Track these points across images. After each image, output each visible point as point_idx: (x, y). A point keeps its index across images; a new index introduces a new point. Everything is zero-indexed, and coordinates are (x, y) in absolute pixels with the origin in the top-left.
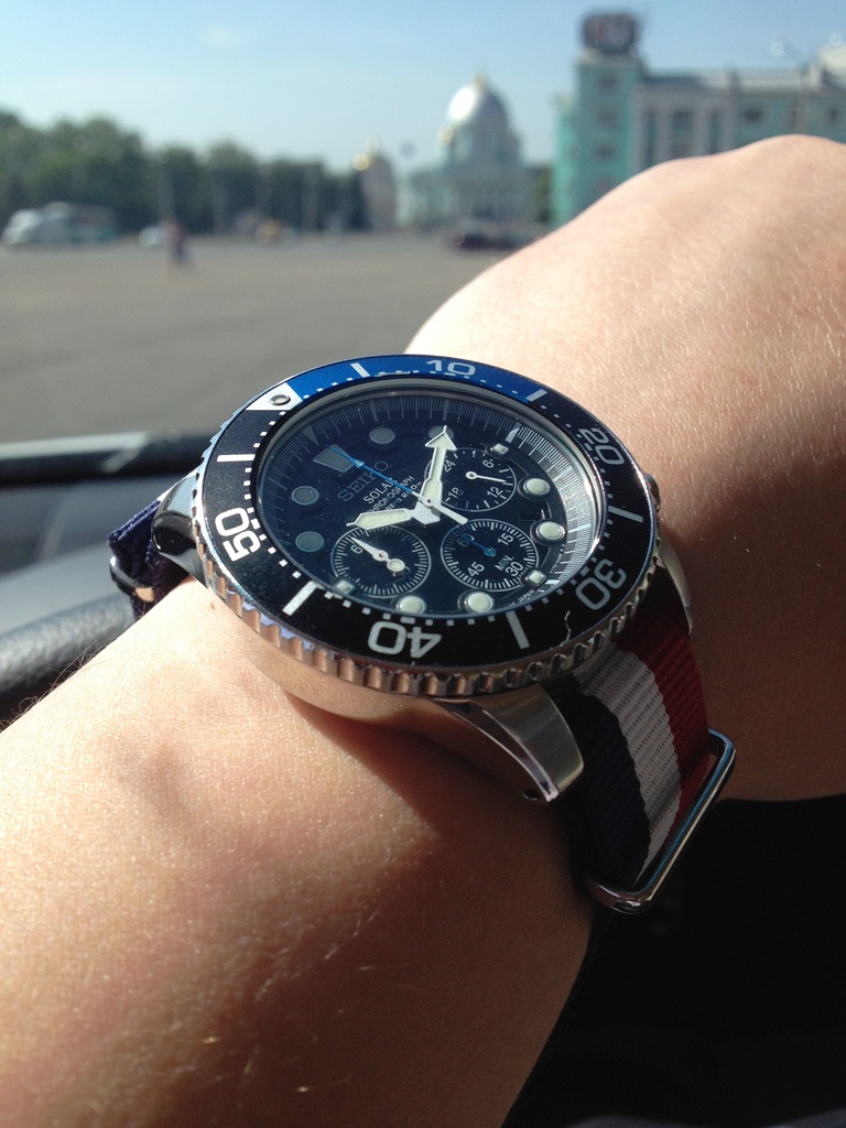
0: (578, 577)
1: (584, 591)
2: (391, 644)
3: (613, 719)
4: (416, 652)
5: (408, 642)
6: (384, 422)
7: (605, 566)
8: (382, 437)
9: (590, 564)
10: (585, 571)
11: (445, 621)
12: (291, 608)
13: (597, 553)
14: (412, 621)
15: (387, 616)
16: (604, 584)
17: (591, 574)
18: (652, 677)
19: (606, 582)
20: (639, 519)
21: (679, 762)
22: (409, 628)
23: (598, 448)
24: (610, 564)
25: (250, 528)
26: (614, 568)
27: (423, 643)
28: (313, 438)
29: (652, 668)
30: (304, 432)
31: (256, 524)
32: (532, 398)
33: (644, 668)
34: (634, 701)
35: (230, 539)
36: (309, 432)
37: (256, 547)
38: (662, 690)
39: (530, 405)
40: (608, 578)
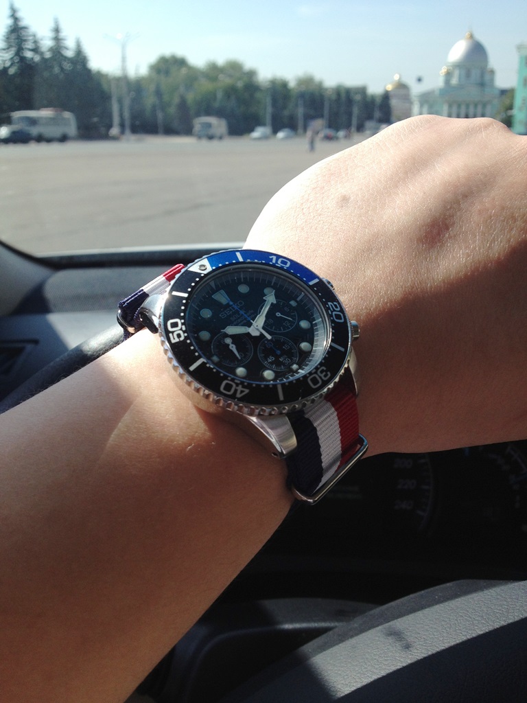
0: (310, 373)
1: (311, 380)
2: (229, 391)
3: (315, 429)
4: (239, 395)
5: (236, 390)
6: (246, 282)
7: (323, 370)
8: (243, 289)
9: (317, 368)
10: (314, 370)
11: (252, 384)
12: (192, 368)
13: (321, 364)
14: (239, 382)
15: (229, 378)
16: (320, 377)
17: (316, 373)
18: (336, 414)
19: (321, 376)
20: (343, 350)
21: (342, 447)
22: (237, 385)
23: (334, 313)
24: (325, 368)
25: (181, 329)
26: (326, 371)
27: (242, 392)
28: (214, 287)
29: (336, 410)
30: (211, 283)
31: (184, 328)
32: (311, 283)
33: (333, 409)
34: (325, 423)
35: (173, 332)
36: (212, 284)
37: (182, 339)
38: (339, 419)
39: (310, 286)
40: (322, 375)
